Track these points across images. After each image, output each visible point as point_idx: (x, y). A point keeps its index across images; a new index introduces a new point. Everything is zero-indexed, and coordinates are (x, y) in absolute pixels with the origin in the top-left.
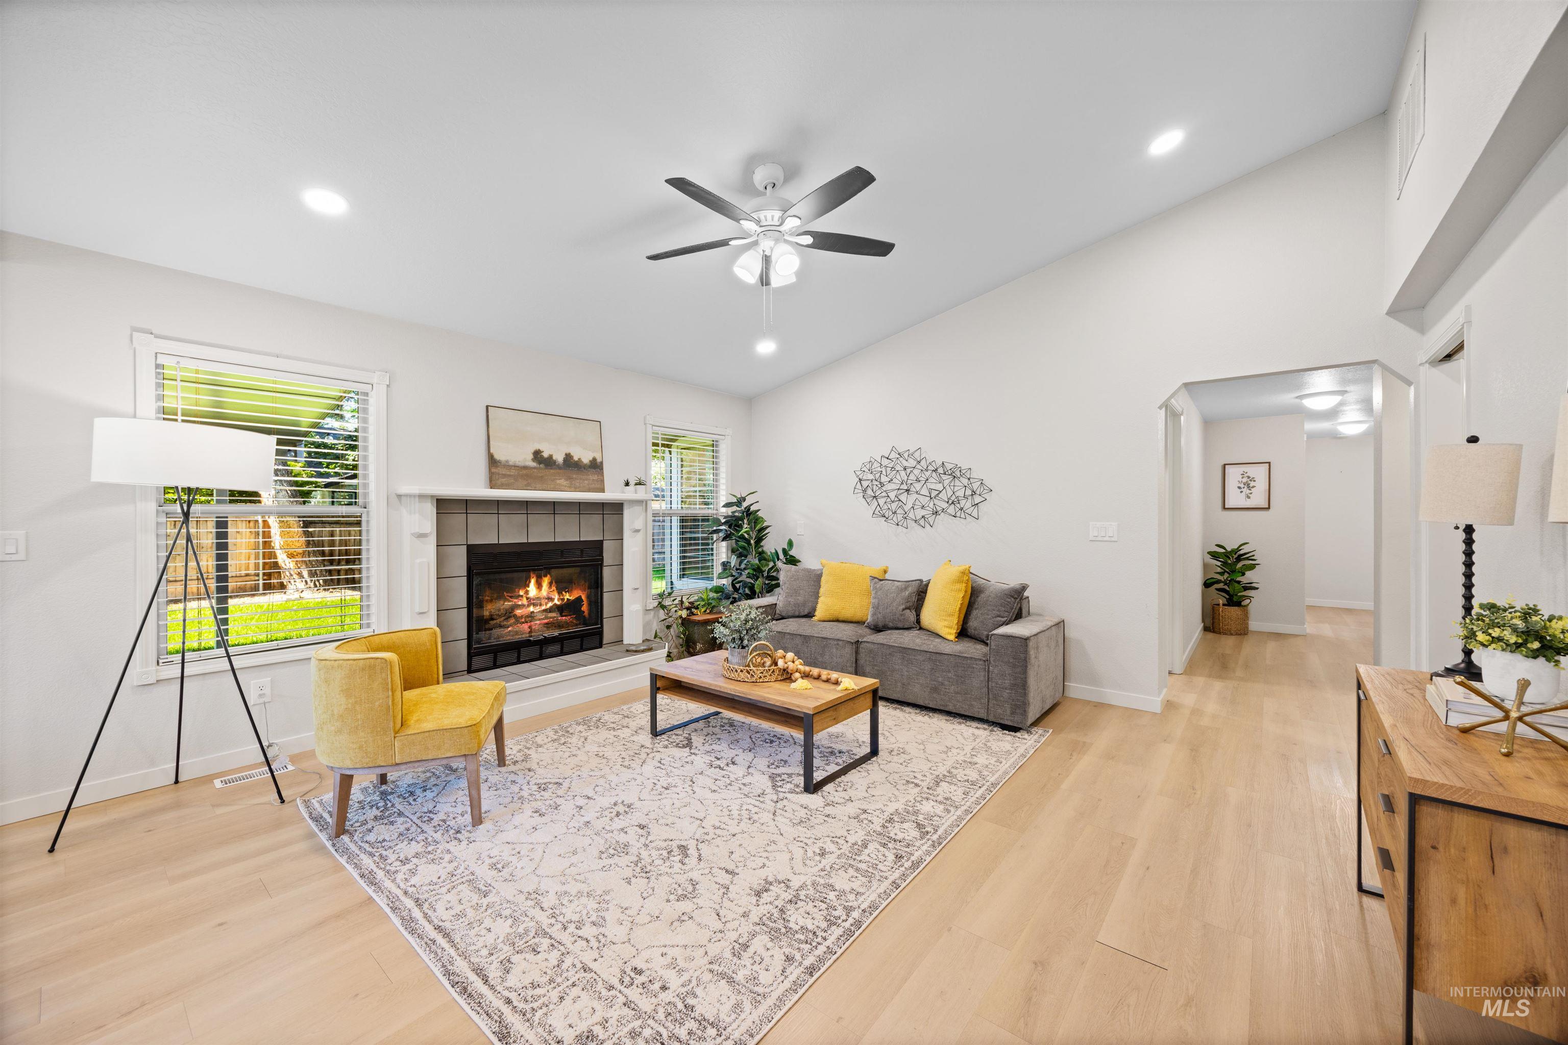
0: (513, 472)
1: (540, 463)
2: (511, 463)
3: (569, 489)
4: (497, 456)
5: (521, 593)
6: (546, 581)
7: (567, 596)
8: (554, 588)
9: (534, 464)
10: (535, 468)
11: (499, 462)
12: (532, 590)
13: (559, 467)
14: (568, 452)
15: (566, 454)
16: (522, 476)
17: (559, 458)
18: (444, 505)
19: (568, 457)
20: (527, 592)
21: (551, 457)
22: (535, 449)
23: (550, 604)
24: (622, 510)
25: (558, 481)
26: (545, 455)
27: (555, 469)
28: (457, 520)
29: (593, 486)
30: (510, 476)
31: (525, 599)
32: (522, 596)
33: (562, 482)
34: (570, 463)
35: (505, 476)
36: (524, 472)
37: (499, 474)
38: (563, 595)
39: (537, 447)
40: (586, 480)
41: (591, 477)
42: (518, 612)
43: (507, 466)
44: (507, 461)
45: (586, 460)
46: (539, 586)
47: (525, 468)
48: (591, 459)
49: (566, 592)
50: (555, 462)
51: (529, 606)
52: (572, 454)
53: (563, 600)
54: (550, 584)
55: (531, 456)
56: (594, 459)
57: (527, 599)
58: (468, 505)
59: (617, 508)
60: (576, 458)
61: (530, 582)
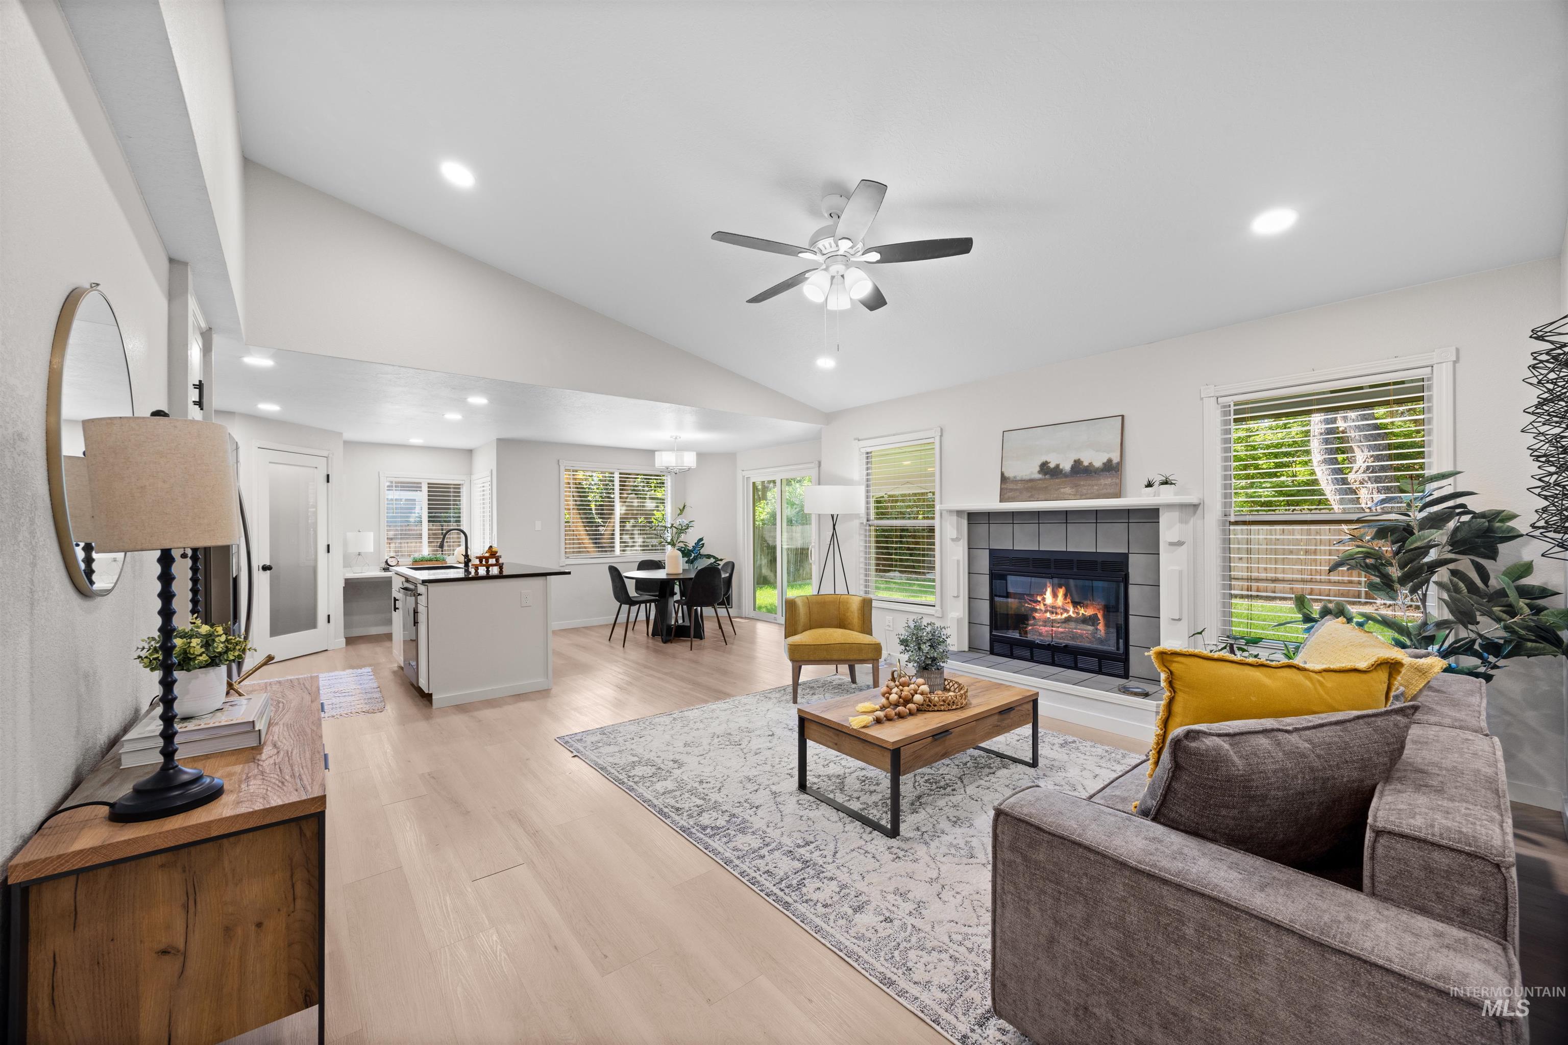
0: (1019, 486)
1: (1045, 474)
2: (1018, 478)
3: (1073, 498)
4: (1007, 475)
5: (1039, 599)
6: (1061, 592)
7: (1082, 611)
8: (1069, 600)
9: (1040, 476)
10: (1040, 480)
11: (1009, 478)
12: (1049, 598)
13: (1066, 476)
14: (1076, 458)
15: (1075, 461)
16: (1027, 489)
17: (1067, 466)
18: (973, 517)
19: (1078, 463)
20: (1044, 599)
21: (1058, 466)
22: (1042, 461)
23: (1065, 615)
24: (1158, 517)
25: (1062, 490)
26: (1052, 465)
27: (1061, 478)
28: (982, 529)
29: (1104, 491)
30: (1016, 490)
31: (1042, 605)
32: (1040, 602)
33: (1068, 490)
34: (1080, 470)
35: (1012, 490)
36: (1030, 484)
37: (1007, 489)
38: (1078, 609)
39: (1044, 459)
40: (1096, 485)
41: (1103, 481)
42: (1037, 615)
43: (1015, 481)
44: (1015, 477)
45: (1098, 463)
46: (1055, 595)
47: (1031, 480)
48: (1105, 460)
49: (1081, 607)
50: (1061, 471)
51: (1046, 611)
52: (1082, 460)
53: (1078, 613)
54: (1065, 596)
55: (1038, 469)
56: (1110, 461)
57: (1045, 605)
58: (989, 517)
59: (1151, 515)
60: (1086, 463)
61: (1046, 590)
